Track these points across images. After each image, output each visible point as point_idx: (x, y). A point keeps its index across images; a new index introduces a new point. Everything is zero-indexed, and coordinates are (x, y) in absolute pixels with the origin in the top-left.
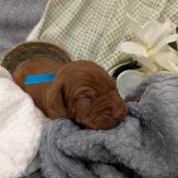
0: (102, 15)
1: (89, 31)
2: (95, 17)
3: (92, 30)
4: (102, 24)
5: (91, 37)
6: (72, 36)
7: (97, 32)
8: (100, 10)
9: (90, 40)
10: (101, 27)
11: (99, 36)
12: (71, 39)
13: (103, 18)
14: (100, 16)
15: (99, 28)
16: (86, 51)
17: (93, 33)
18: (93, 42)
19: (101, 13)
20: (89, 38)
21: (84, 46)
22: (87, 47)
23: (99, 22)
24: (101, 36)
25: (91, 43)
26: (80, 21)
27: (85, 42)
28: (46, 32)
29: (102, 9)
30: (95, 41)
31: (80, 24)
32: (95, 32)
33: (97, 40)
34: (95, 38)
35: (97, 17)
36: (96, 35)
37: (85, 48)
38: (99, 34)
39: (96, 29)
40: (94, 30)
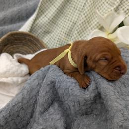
0: (76, 9)
1: (67, 21)
2: (71, 11)
3: (69, 20)
4: (76, 16)
5: (68, 25)
6: (56, 24)
7: (73, 21)
8: (75, 6)
9: (67, 27)
10: (75, 18)
11: (74, 24)
12: (55, 26)
13: (77, 11)
14: (75, 10)
15: (74, 19)
16: (64, 34)
17: (69, 22)
18: (69, 28)
19: (76, 8)
20: (66, 25)
21: (63, 31)
22: (65, 32)
23: (74, 14)
24: (75, 24)
25: (68, 29)
26: (62, 13)
27: (64, 28)
28: (38, 21)
29: (77, 5)
30: (71, 28)
31: (62, 15)
32: (71, 21)
33: (72, 27)
34: (70, 26)
35: (73, 11)
36: (72, 23)
37: (63, 32)
38: (73, 23)
39: (72, 19)
40: (70, 20)
